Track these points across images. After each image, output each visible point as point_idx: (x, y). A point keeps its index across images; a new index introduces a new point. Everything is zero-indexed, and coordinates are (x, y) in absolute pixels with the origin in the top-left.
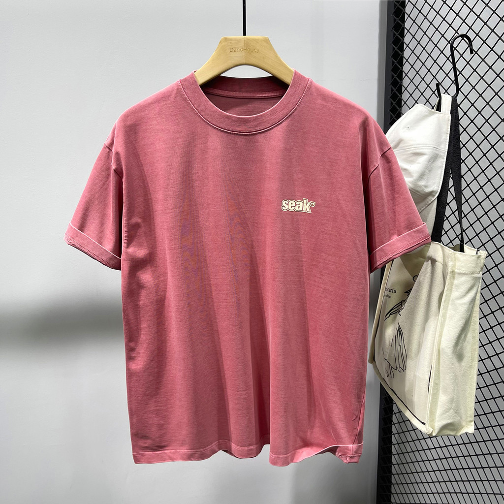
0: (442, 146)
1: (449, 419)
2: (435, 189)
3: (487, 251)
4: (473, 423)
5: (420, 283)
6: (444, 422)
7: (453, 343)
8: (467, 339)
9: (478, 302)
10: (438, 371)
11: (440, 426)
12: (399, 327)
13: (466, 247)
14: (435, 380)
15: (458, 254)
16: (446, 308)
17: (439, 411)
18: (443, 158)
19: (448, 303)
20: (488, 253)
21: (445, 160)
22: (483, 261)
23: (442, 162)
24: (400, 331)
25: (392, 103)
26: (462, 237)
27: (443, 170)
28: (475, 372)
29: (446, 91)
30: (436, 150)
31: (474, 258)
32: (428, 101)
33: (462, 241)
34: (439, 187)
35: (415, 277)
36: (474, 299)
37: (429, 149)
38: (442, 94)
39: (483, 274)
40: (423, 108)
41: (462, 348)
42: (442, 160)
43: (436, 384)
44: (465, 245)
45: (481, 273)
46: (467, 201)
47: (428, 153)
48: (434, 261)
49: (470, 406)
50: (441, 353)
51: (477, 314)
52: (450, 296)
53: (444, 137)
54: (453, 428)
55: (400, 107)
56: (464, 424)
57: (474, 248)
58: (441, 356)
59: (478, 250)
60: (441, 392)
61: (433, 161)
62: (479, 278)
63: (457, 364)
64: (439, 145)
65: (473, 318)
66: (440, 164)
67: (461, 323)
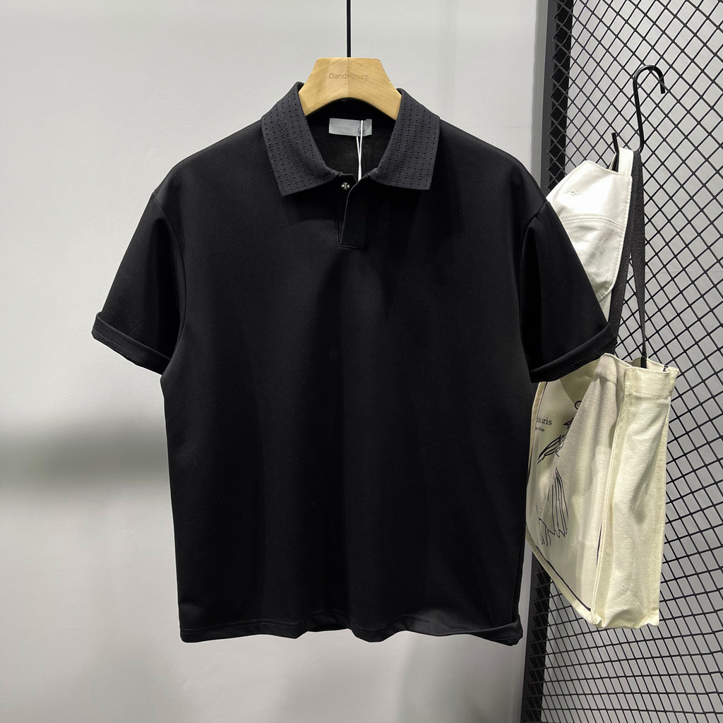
0: (620, 220)
1: (625, 605)
2: (608, 279)
3: (679, 368)
4: (658, 611)
5: (584, 411)
6: (618, 609)
7: (629, 496)
8: (649, 492)
9: (665, 439)
10: (610, 536)
11: (613, 614)
12: (557, 473)
13: (649, 361)
14: (606, 548)
15: (639, 370)
16: (620, 447)
17: (611, 593)
18: (620, 237)
19: (623, 439)
20: (680, 370)
21: (623, 239)
22: (672, 382)
23: (619, 242)
24: (558, 479)
25: (552, 160)
26: (644, 348)
27: (621, 253)
28: (661, 539)
29: (626, 144)
30: (610, 224)
31: (660, 376)
32: (601, 157)
33: (644, 353)
34: (614, 276)
35: (577, 403)
36: (659, 434)
37: (601, 222)
38: (620, 148)
39: (672, 401)
40: (593, 166)
41: (642, 503)
42: (619, 239)
43: (607, 555)
44: (648, 359)
45: (670, 399)
46: (652, 297)
47: (599, 228)
48: (604, 381)
49: (653, 587)
50: (613, 509)
51: (663, 457)
52: (626, 430)
53: (621, 207)
54: (630, 617)
55: (563, 164)
56: (645, 612)
57: (661, 363)
58: (614, 515)
59: (666, 366)
60: (614, 566)
61: (607, 240)
62: (667, 405)
63: (635, 527)
64: (616, 217)
65: (657, 462)
66: (617, 245)
67: (640, 469)
